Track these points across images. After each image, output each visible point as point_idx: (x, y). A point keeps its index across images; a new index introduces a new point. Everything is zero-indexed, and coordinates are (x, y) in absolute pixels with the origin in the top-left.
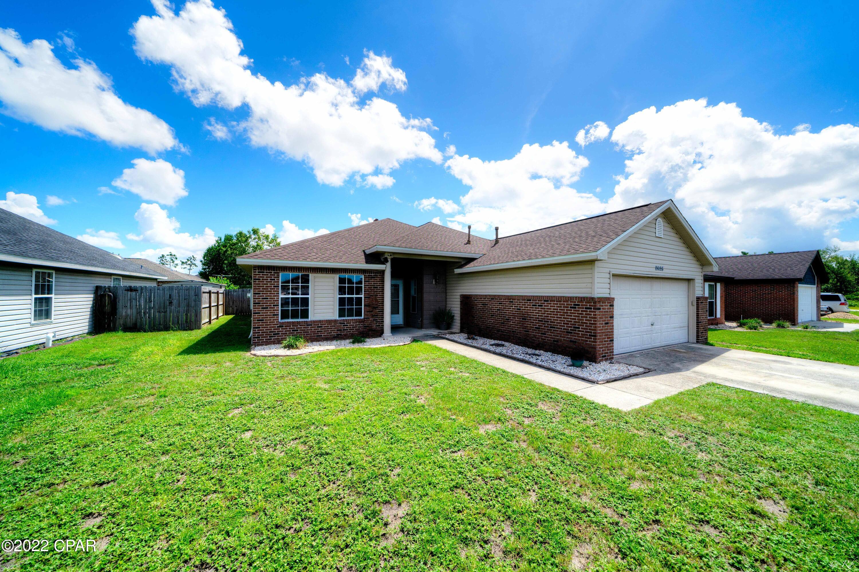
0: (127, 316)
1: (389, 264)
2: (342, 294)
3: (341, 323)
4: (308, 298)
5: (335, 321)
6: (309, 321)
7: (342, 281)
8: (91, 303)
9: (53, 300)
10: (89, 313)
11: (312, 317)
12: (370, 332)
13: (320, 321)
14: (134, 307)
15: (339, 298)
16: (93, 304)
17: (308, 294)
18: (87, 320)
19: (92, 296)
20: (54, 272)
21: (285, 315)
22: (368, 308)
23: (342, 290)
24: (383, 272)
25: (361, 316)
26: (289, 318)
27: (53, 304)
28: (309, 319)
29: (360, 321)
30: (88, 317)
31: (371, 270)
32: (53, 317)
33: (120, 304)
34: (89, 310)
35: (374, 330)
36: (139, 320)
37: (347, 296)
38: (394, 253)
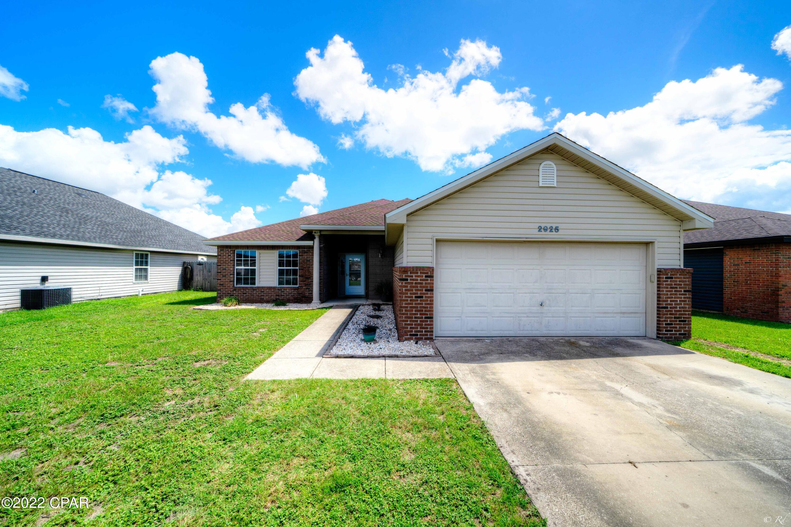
0: (198, 281)
1: (317, 241)
2: (281, 267)
3: (279, 290)
4: (255, 269)
5: (274, 288)
6: (256, 287)
7: (281, 256)
8: (180, 272)
9: (149, 270)
10: (178, 278)
11: (257, 285)
12: (303, 299)
13: (263, 288)
14: (202, 275)
15: (279, 269)
16: (182, 273)
17: (255, 266)
18: (177, 283)
19: (181, 268)
20: (149, 253)
21: (239, 281)
22: (302, 278)
23: (281, 264)
24: (312, 247)
25: (297, 285)
26: (242, 284)
27: (149, 272)
28: (256, 285)
29: (295, 289)
30: (178, 280)
31: (305, 246)
32: (149, 279)
33: (195, 273)
34: (178, 276)
35: (307, 297)
36: (204, 284)
37: (285, 268)
38: (321, 231)
